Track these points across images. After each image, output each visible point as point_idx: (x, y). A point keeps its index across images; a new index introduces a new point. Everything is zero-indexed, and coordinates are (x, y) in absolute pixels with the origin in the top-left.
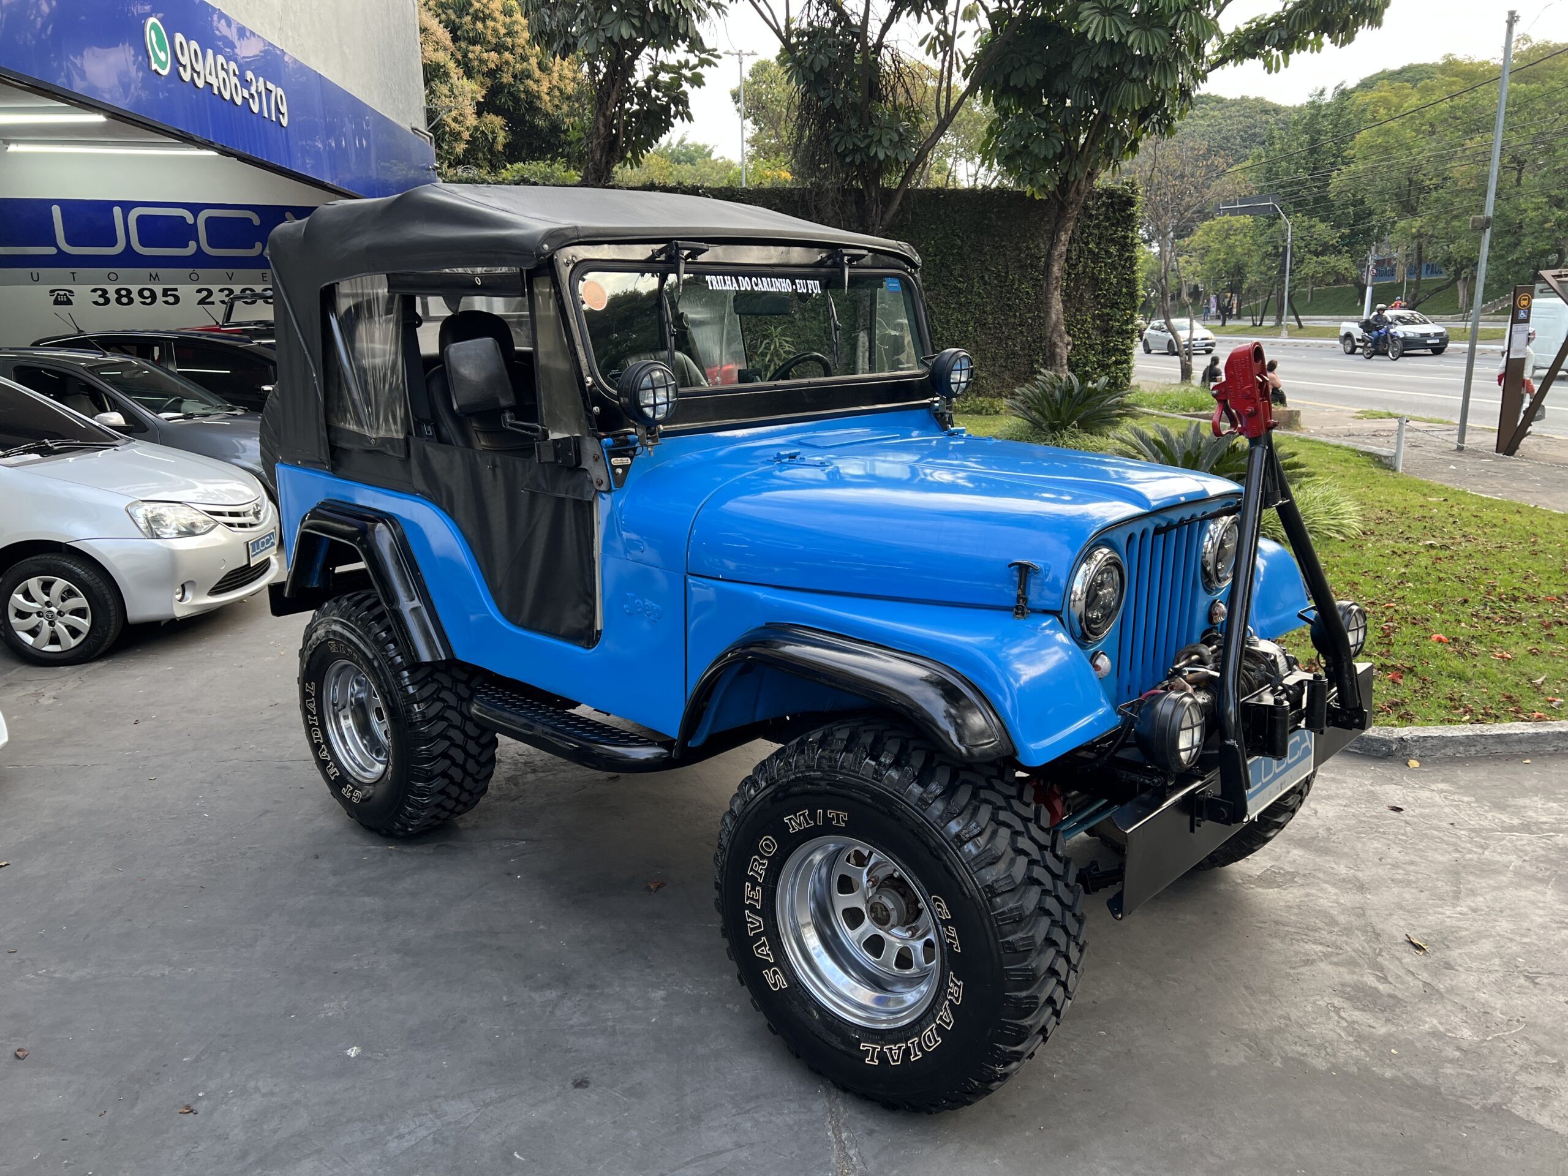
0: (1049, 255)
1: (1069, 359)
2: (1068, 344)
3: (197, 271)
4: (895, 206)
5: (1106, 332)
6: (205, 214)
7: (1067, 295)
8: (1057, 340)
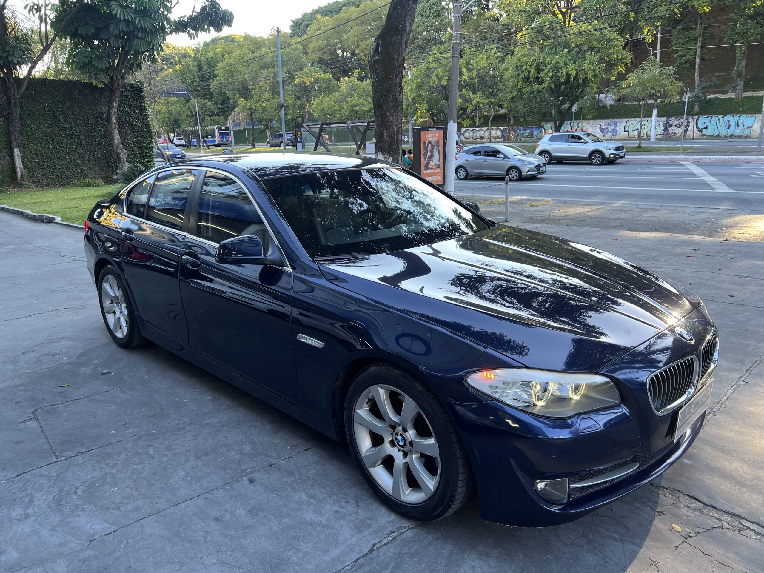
4: (24, 87)
7: (120, 131)
8: (120, 151)
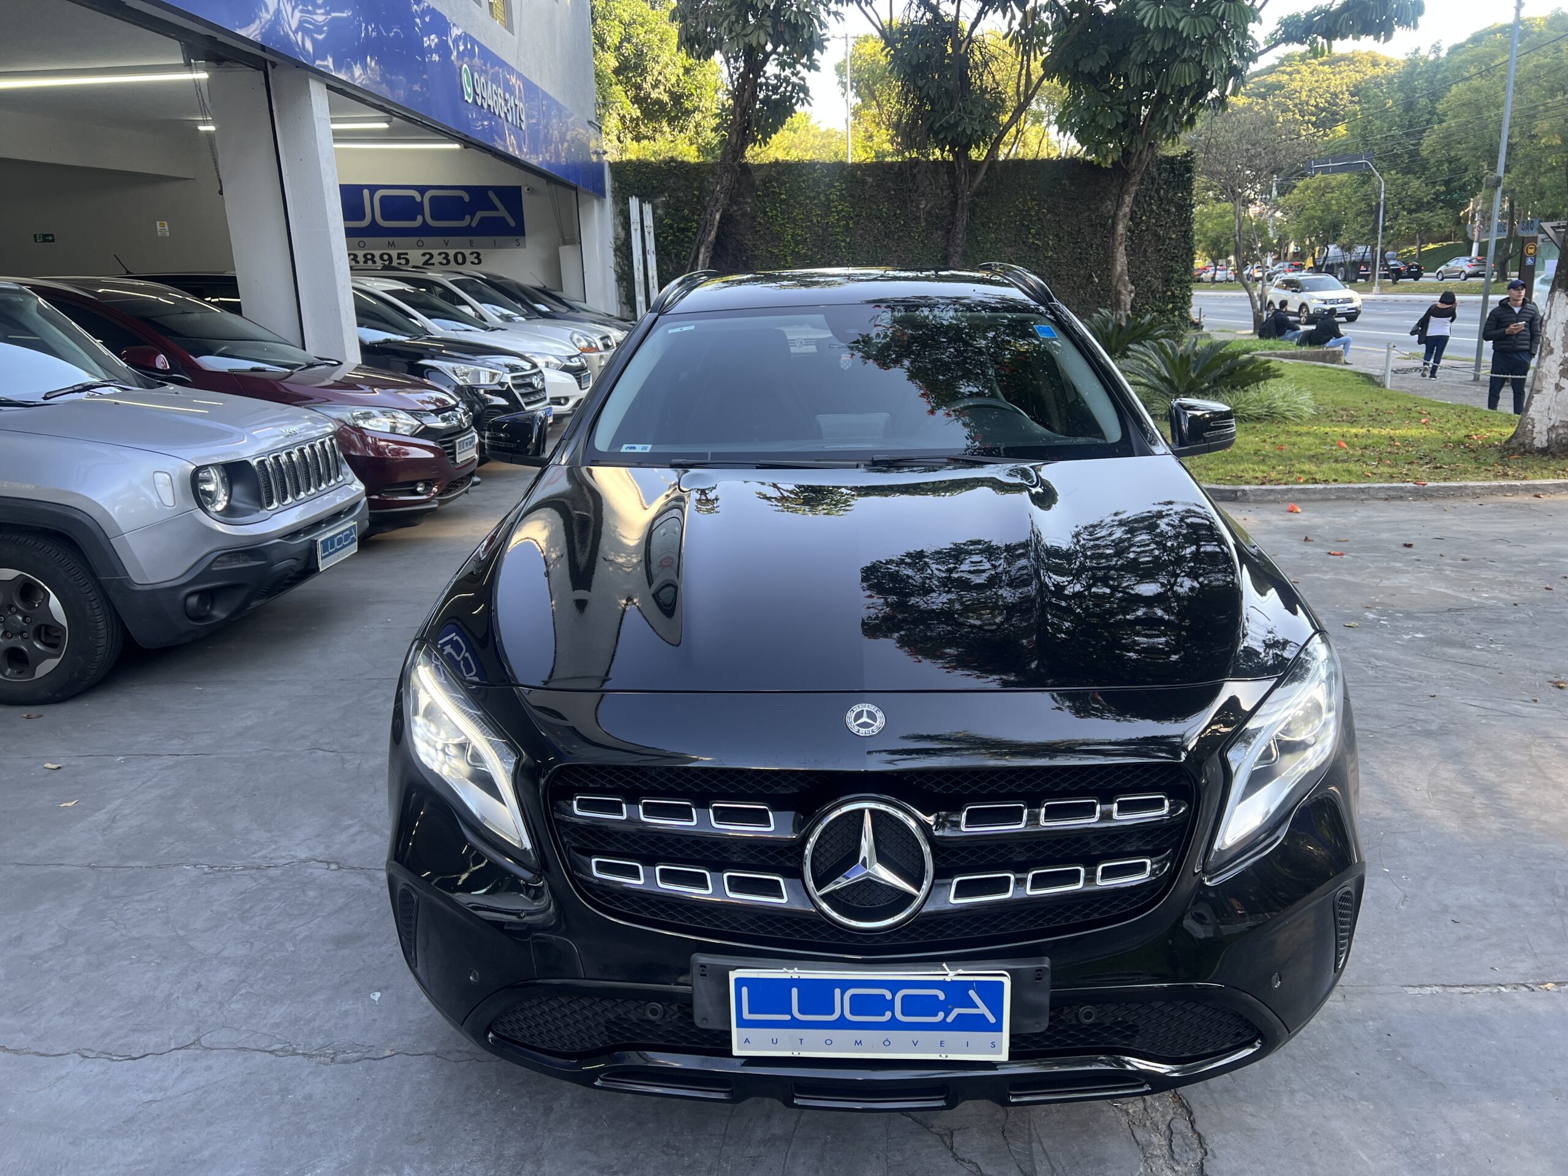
0: (1115, 214)
1: (1132, 307)
2: (1131, 292)
3: (423, 239)
4: (981, 175)
5: (1167, 282)
6: (429, 194)
7: (1132, 249)
8: (1122, 289)
